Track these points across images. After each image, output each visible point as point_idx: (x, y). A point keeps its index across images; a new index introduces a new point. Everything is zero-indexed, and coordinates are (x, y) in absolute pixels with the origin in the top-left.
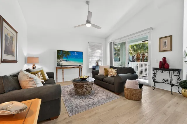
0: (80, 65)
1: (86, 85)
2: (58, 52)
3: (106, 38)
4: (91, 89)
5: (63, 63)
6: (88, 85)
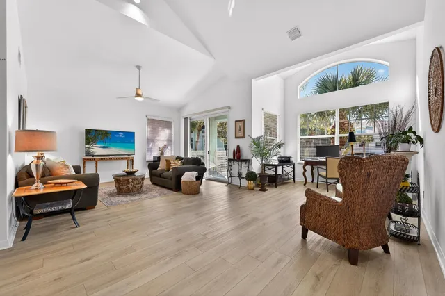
0: (129, 155)
1: (132, 179)
2: (88, 132)
3: (180, 109)
4: (141, 187)
5: (97, 150)
6: (136, 180)
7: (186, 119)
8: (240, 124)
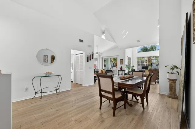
7: (102, 58)
8: (122, 61)
